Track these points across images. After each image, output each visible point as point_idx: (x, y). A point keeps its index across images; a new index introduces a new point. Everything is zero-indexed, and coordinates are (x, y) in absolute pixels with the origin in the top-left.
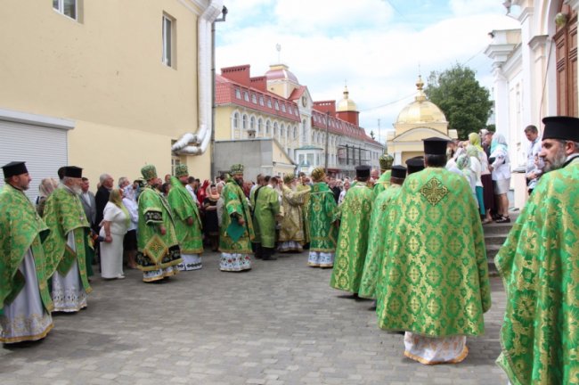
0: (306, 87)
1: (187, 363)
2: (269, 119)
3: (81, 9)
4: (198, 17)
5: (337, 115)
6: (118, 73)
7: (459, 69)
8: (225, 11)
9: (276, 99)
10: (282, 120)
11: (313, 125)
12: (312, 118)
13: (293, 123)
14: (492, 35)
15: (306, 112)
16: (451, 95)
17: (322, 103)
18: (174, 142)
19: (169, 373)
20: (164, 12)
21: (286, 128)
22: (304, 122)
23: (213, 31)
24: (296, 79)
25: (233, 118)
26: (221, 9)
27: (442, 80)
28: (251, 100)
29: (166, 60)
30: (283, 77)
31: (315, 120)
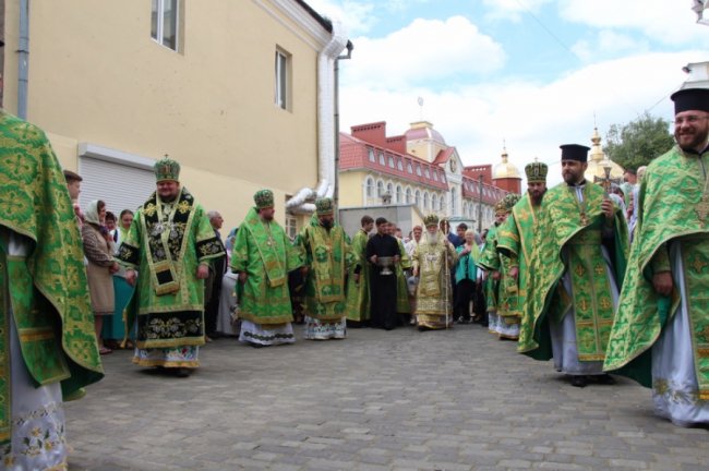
0: (455, 149)
1: (273, 396)
2: (409, 186)
3: (182, 39)
4: (318, 54)
5: (494, 183)
6: (222, 112)
7: (649, 121)
8: (349, 46)
9: (418, 162)
10: (425, 188)
11: (464, 194)
12: (463, 186)
13: (439, 191)
14: (687, 70)
15: (455, 178)
16: (638, 153)
17: (476, 168)
18: (288, 197)
19: (249, 402)
20: (278, 47)
21: (430, 198)
22: (453, 190)
23: (336, 69)
24: (443, 140)
25: (366, 184)
26: (345, 44)
27: (625, 136)
28: (387, 163)
29: (280, 102)
30: (426, 136)
31: (466, 187)
